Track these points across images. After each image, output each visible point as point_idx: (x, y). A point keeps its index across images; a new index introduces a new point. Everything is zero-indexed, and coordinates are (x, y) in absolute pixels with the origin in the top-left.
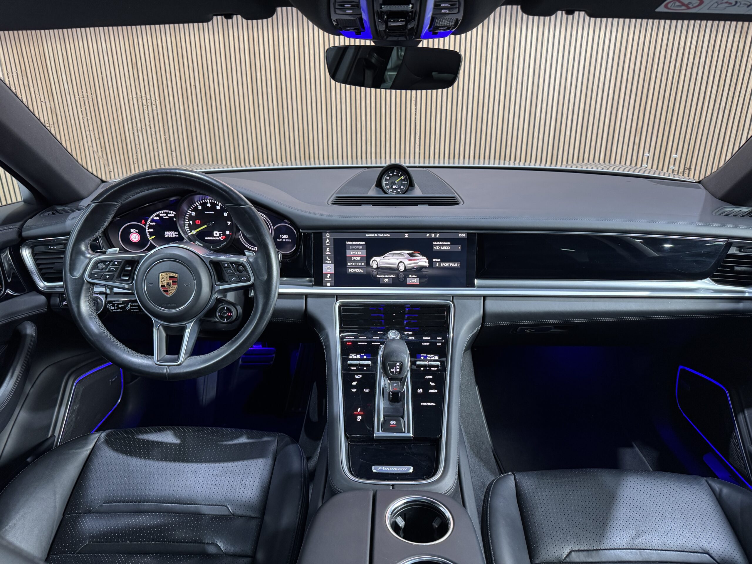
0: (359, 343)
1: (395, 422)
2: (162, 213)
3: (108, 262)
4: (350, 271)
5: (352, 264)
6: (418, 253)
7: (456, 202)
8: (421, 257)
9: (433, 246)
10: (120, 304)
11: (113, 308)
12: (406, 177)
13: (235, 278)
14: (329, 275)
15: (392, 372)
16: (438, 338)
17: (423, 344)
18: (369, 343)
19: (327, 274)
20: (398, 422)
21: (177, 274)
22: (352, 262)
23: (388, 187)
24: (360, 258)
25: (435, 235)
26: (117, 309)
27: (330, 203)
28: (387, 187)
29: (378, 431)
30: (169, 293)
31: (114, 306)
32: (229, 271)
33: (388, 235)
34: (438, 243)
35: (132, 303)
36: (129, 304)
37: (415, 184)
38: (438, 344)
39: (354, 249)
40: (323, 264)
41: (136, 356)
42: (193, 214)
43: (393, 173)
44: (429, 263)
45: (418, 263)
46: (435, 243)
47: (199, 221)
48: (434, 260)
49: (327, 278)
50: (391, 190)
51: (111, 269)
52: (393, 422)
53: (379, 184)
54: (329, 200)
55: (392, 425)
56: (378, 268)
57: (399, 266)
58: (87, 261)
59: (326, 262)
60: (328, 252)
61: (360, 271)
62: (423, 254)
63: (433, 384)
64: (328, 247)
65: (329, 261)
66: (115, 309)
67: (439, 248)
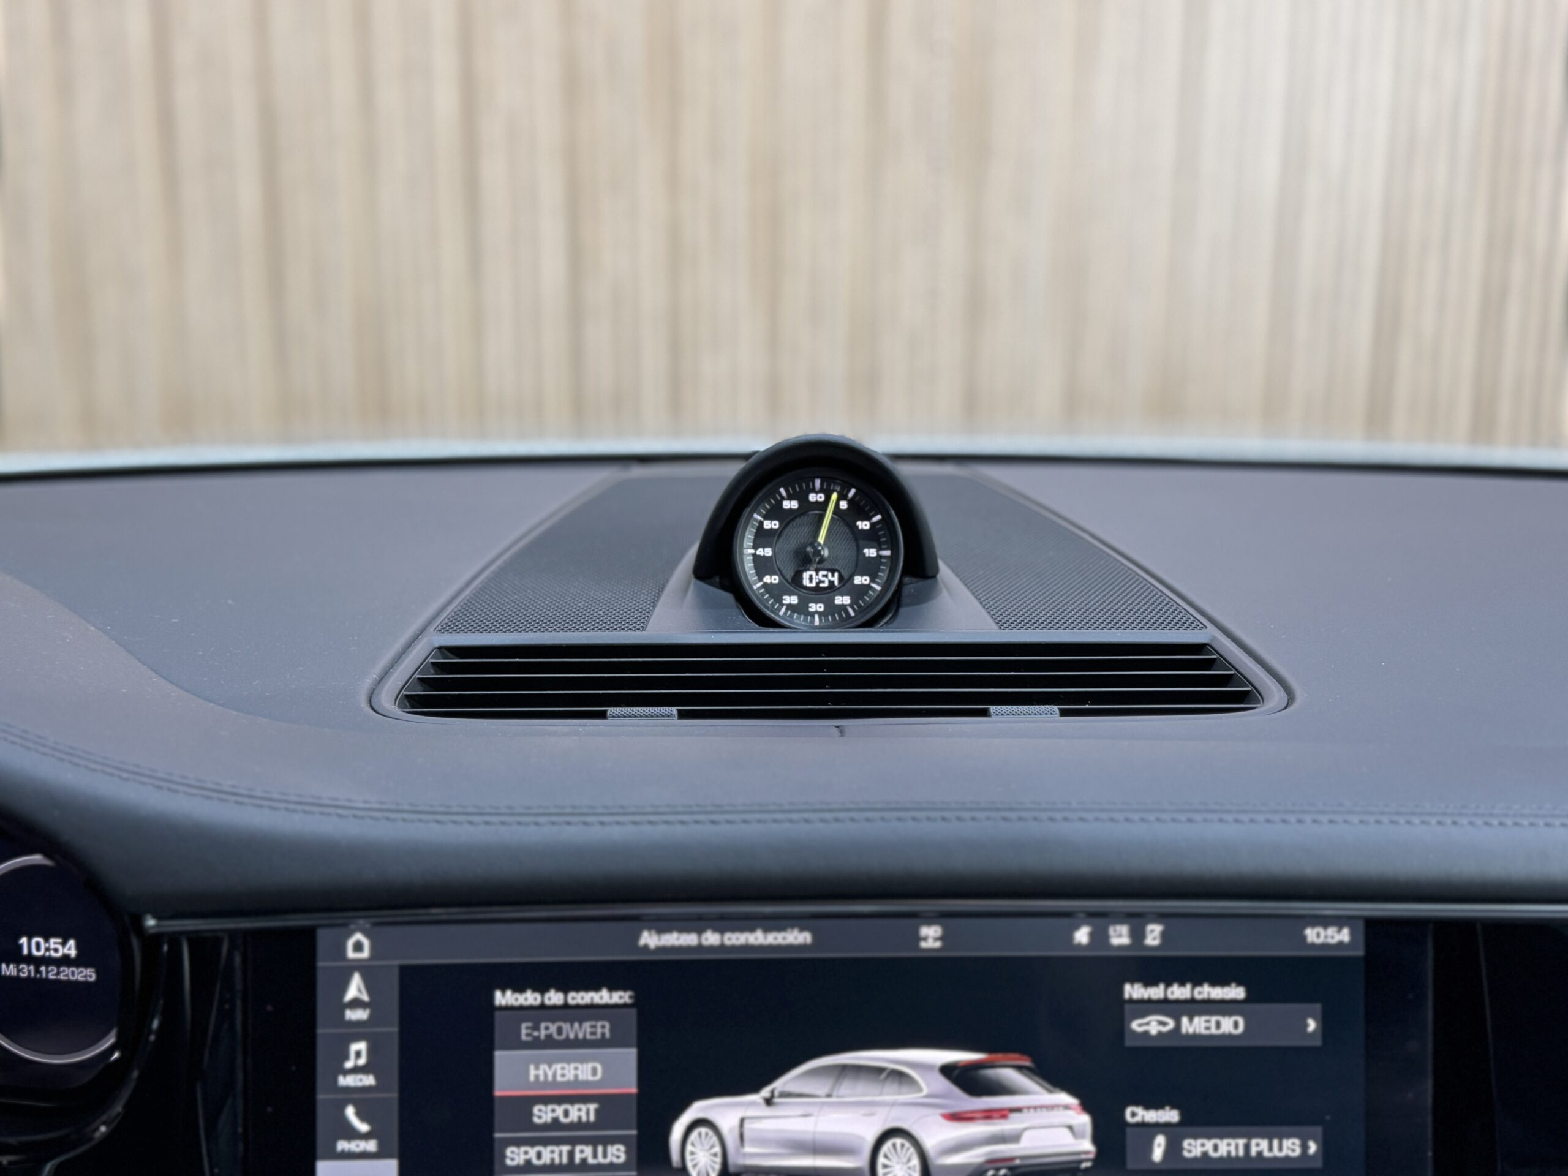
5: (532, 1152)
6: (1020, 1068)
7: (1226, 680)
8: (1039, 1094)
9: (1119, 1010)
12: (887, 520)
22: (532, 1142)
23: (774, 579)
24: (593, 1107)
25: (1138, 935)
27: (387, 700)
28: (767, 579)
33: (797, 938)
34: (1156, 992)
39: (550, 1043)
40: (320, 1167)
43: (802, 498)
44: (1096, 1139)
45: (1015, 1138)
46: (1134, 991)
48: (1137, 1114)
50: (794, 600)
53: (717, 566)
54: (382, 678)
57: (881, 1160)
59: (342, 1145)
60: (356, 1070)
62: (1052, 1075)
64: (357, 1031)
65: (366, 1137)
67: (1163, 1024)
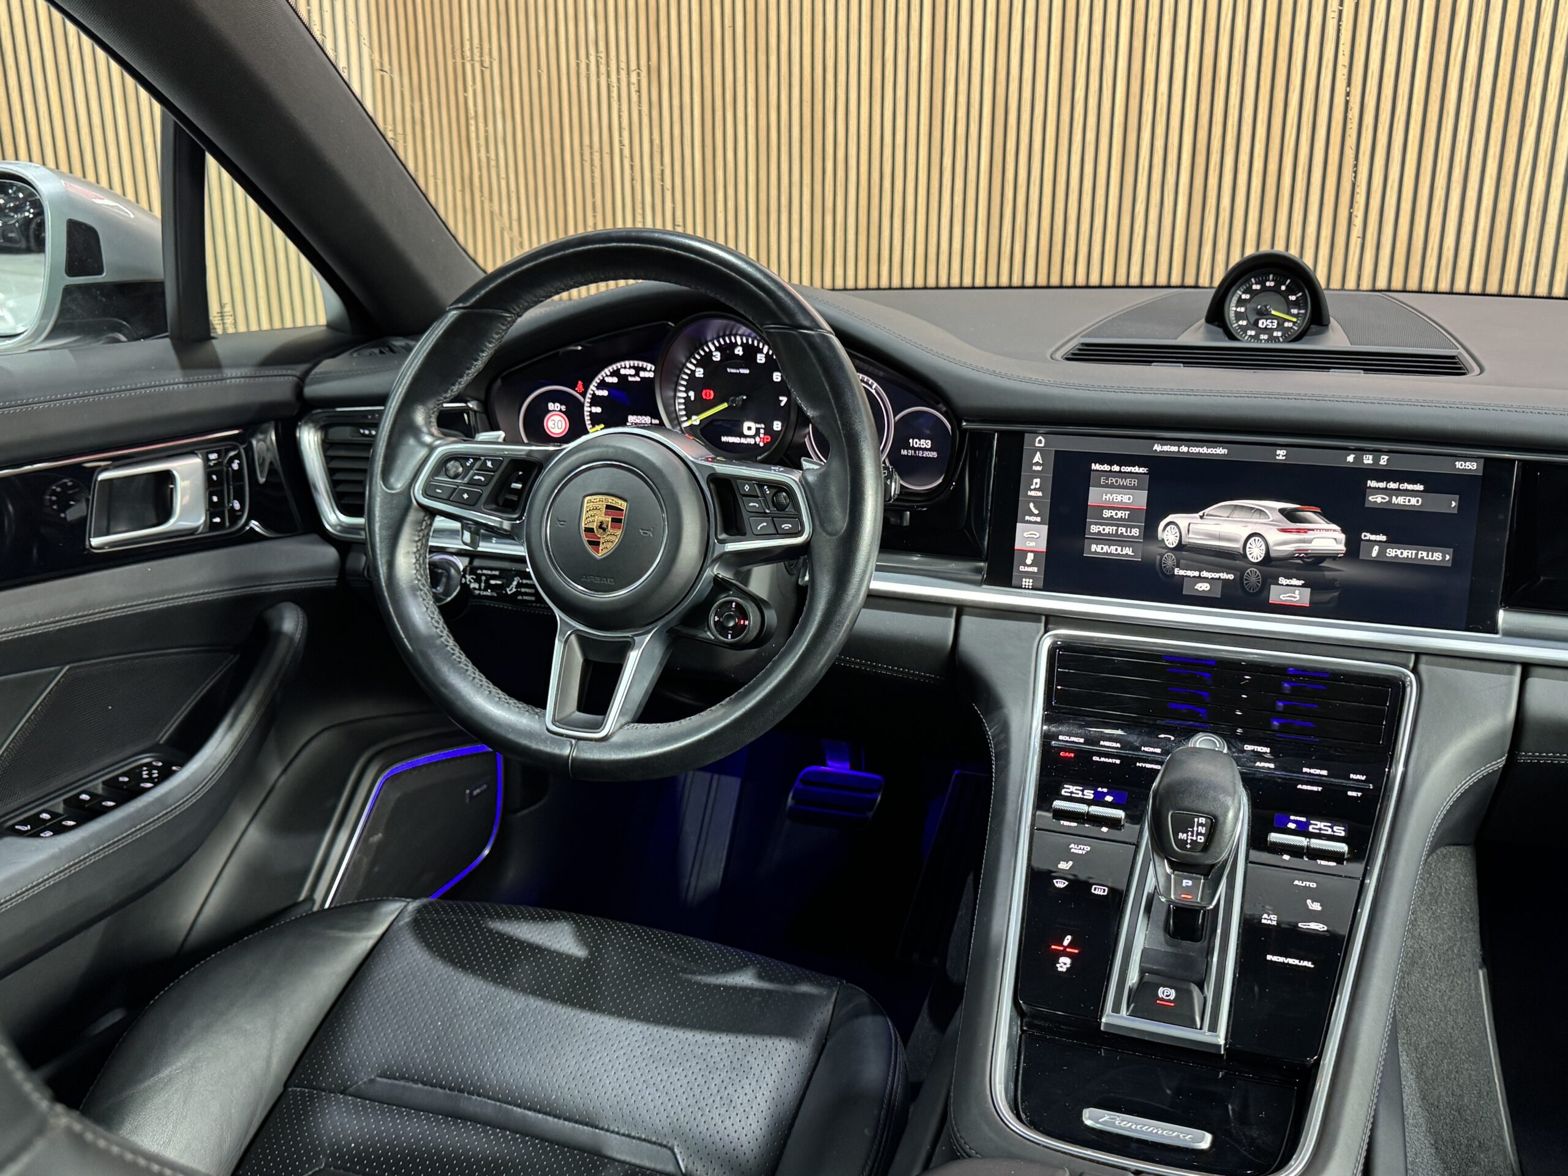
0: (1095, 758)
1: (1172, 994)
2: (626, 368)
3: (472, 460)
4: (1093, 550)
5: (1101, 528)
6: (1315, 512)
7: (1460, 368)
8: (1321, 523)
9: (1364, 491)
10: (494, 577)
11: (477, 586)
12: (1304, 296)
13: (765, 524)
14: (1030, 557)
15: (1182, 844)
16: (1352, 776)
17: (1299, 786)
18: (1128, 762)
19: (1025, 553)
20: (1184, 996)
21: (625, 500)
22: (1101, 524)
23: (1244, 323)
24: (1127, 513)
25: (1376, 460)
26: (485, 590)
27: (1059, 355)
28: (1241, 323)
29: (1116, 1009)
30: (600, 548)
31: (478, 580)
32: (751, 504)
33: (1221, 451)
34: (1382, 485)
35: (522, 579)
36: (514, 580)
37: (1331, 319)
38: (1350, 793)
39: (1112, 486)
40: (1018, 525)
41: (507, 705)
42: (700, 373)
43: (1263, 283)
44: (1346, 545)
45: (1310, 541)
46: (1372, 484)
47: (712, 392)
48: (1367, 536)
49: (1025, 565)
50: (1253, 333)
51: (476, 477)
52: (1167, 993)
53: (1216, 315)
54: (1058, 349)
55: (1162, 999)
56: (1180, 547)
57: (1248, 545)
58: (423, 452)
59: (1027, 518)
60: (1035, 489)
61: (1124, 553)
62: (1330, 517)
63: (1316, 906)
64: (1037, 474)
65: (1036, 515)
66: (480, 589)
67: (1384, 499)
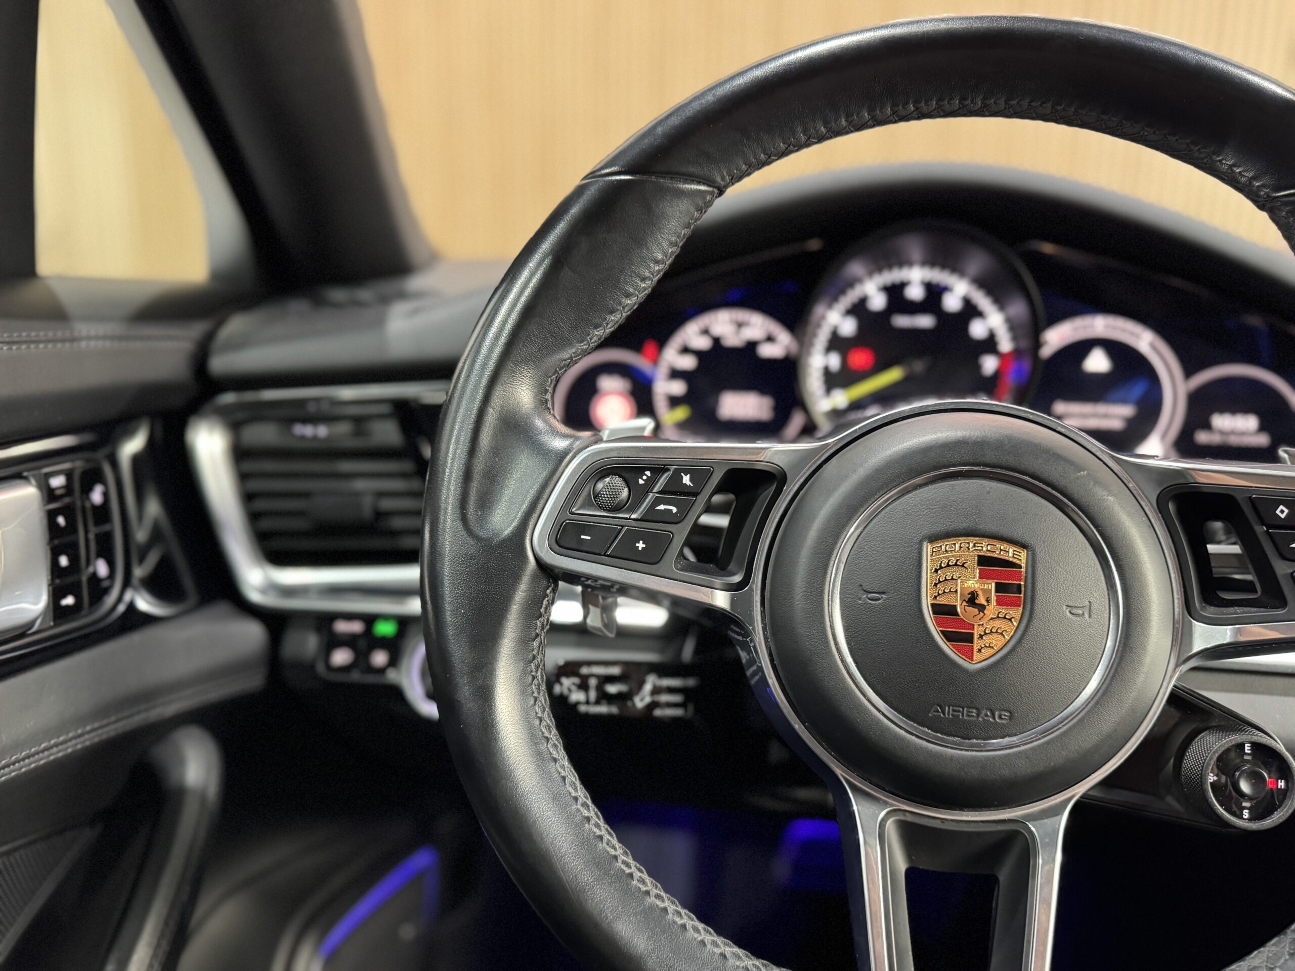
2: (723, 323)
3: (648, 473)
10: (611, 679)
11: (586, 697)
21: (1024, 546)
26: (598, 702)
30: (975, 646)
31: (583, 686)
35: (658, 677)
36: (648, 681)
42: (848, 327)
51: (662, 507)
58: (547, 463)
66: (588, 702)
